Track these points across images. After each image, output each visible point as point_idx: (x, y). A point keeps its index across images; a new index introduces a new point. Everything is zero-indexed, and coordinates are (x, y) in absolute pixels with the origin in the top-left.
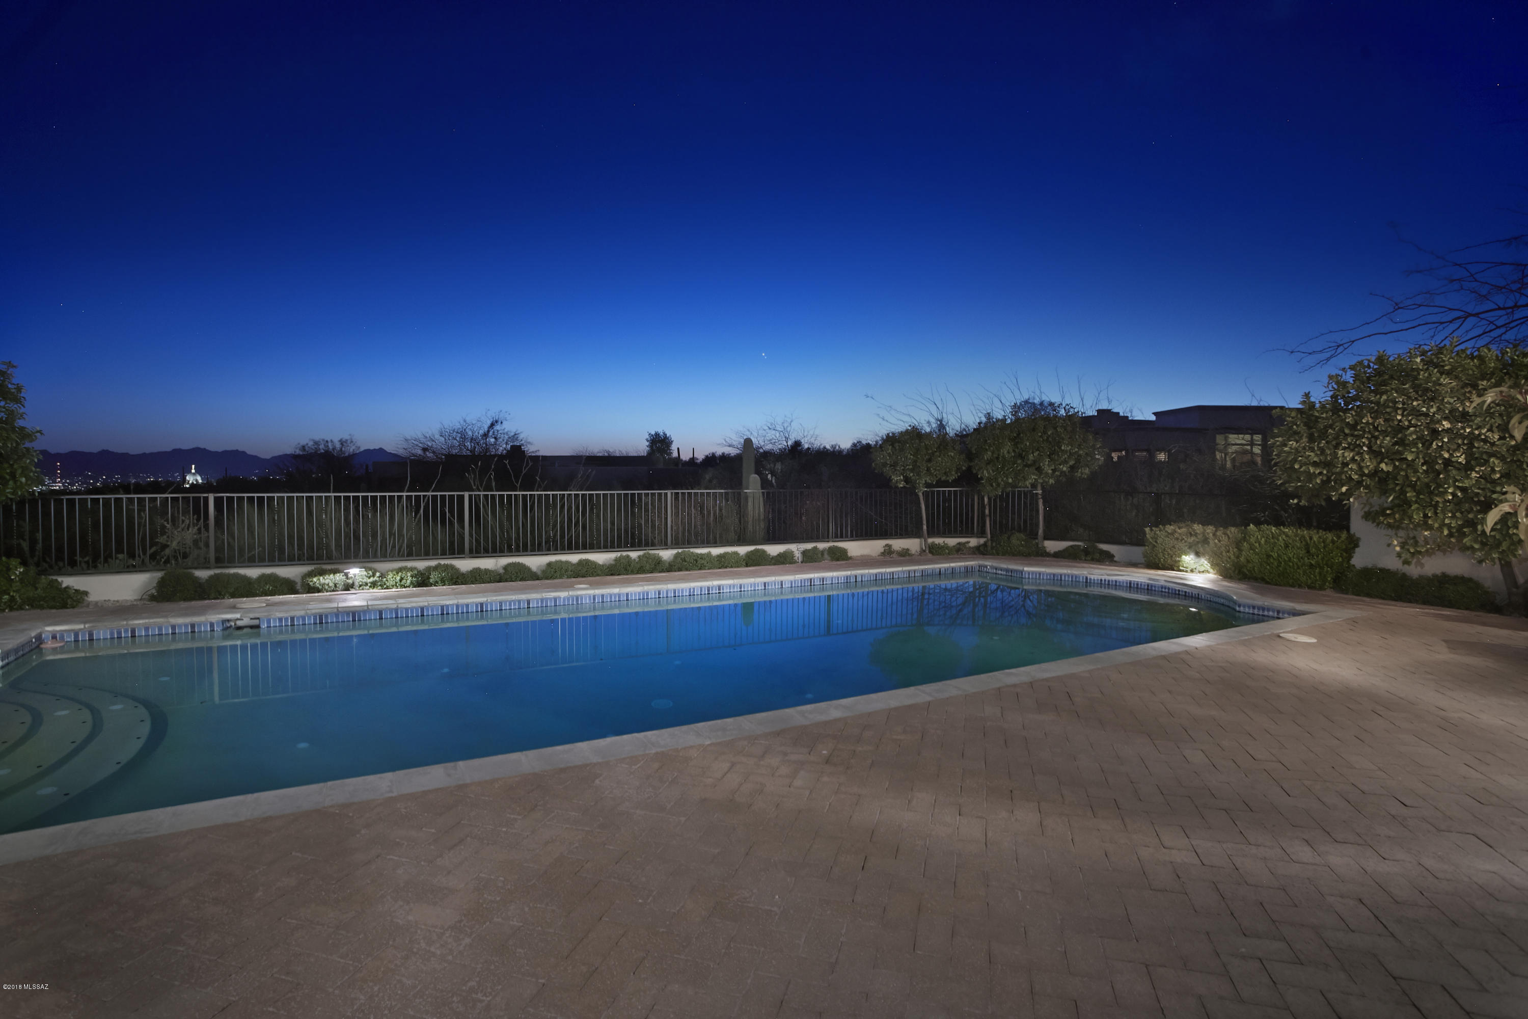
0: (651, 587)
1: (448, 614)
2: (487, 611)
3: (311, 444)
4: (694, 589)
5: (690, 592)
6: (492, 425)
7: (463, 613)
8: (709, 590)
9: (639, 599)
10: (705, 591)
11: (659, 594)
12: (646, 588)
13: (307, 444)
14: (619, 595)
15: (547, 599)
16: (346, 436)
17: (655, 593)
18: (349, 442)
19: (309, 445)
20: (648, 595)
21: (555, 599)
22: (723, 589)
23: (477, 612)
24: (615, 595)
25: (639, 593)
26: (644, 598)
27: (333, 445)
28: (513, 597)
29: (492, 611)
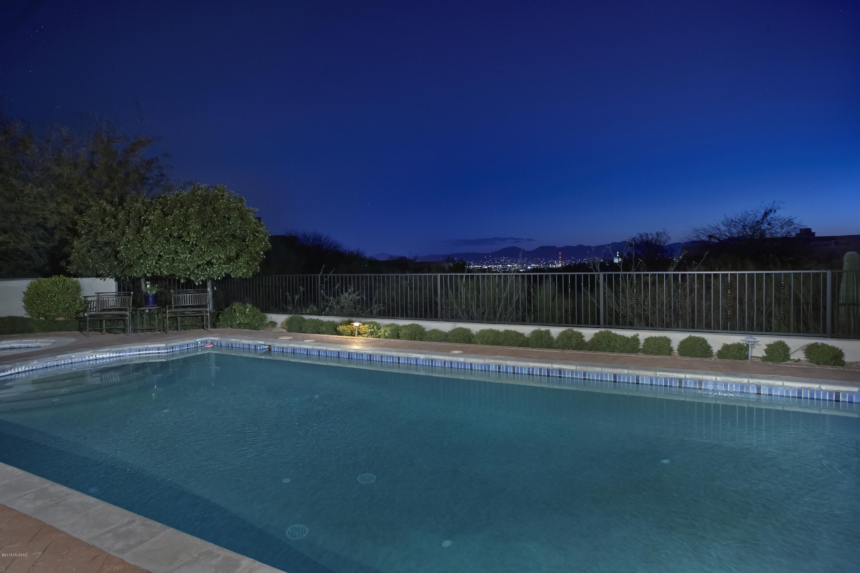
0: (492, 361)
1: (352, 359)
2: (373, 361)
3: (638, 236)
4: (533, 369)
5: (529, 371)
6: (766, 214)
7: (360, 359)
8: (548, 373)
9: (482, 370)
10: (544, 372)
11: (499, 368)
12: (487, 361)
13: (636, 237)
14: (465, 364)
15: (411, 358)
16: (660, 230)
17: (496, 368)
18: (663, 233)
19: (637, 237)
20: (489, 367)
21: (417, 359)
22: (564, 374)
23: (368, 360)
24: (461, 363)
25: (481, 365)
26: (486, 370)
27: (652, 236)
28: (389, 353)
29: (376, 361)
